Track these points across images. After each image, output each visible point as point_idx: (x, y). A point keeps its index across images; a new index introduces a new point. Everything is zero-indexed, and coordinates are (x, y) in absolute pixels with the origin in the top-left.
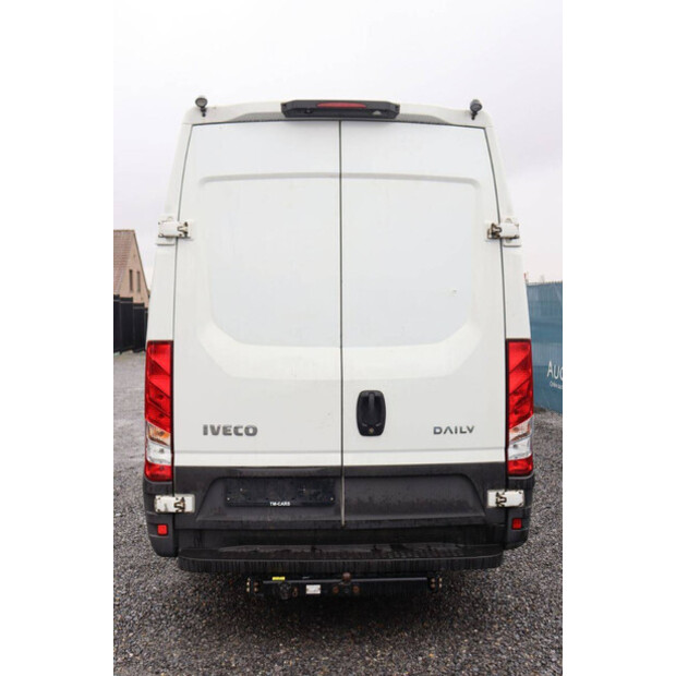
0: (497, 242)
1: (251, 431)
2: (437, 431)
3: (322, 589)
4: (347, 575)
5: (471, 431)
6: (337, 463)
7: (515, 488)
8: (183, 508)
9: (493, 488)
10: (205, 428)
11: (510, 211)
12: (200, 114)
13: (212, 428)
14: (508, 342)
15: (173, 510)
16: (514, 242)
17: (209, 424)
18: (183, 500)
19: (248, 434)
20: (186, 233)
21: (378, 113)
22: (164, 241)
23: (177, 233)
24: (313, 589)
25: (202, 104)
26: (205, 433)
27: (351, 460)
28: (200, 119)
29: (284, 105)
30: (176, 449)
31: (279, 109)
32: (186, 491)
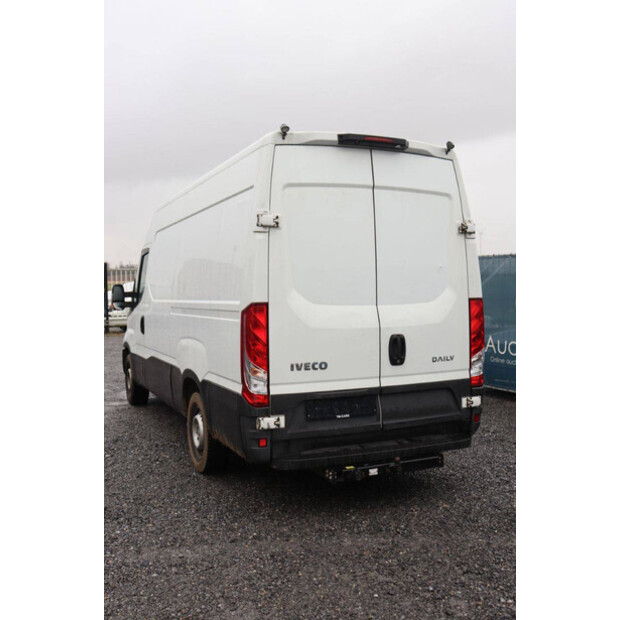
0: (463, 236)
1: (323, 366)
2: (434, 360)
3: (378, 471)
4: (398, 458)
5: (452, 359)
6: (377, 385)
7: (477, 395)
8: (278, 425)
9: (465, 396)
10: (292, 366)
11: (469, 215)
12: (281, 138)
13: (297, 365)
14: (470, 300)
15: (273, 426)
16: (472, 236)
17: (294, 363)
18: (278, 420)
19: (321, 368)
20: (277, 223)
21: (398, 146)
22: (261, 229)
23: (273, 224)
24: (373, 472)
25: (284, 131)
26: (292, 369)
27: (386, 383)
28: (281, 141)
29: (340, 136)
30: (271, 382)
31: (336, 139)
32: (280, 413)
